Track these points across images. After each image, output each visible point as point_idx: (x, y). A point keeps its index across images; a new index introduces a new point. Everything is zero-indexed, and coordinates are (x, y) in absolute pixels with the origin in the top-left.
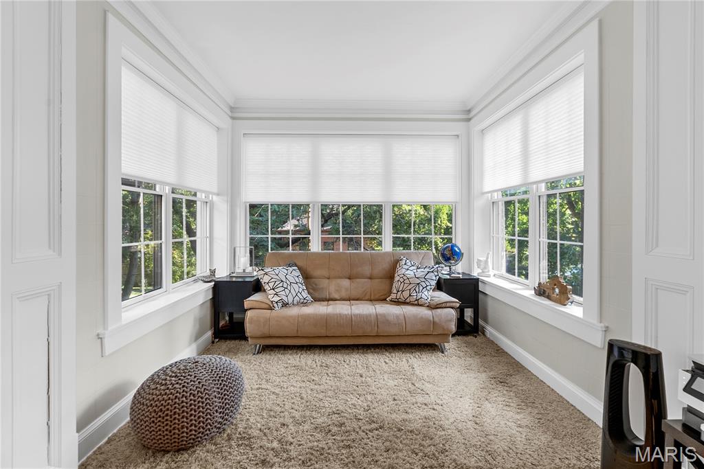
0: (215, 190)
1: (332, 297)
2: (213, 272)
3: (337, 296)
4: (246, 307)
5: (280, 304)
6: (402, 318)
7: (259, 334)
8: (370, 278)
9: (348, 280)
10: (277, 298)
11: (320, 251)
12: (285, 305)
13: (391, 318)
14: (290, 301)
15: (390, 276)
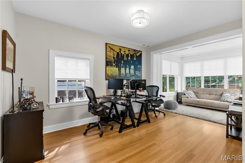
0: (178, 75)
1: (204, 98)
2: (177, 91)
3: (205, 98)
4: (182, 97)
5: (190, 97)
6: (219, 103)
7: (184, 102)
8: (216, 95)
9: (209, 95)
10: (189, 96)
11: (204, 88)
12: (191, 98)
13: (215, 103)
14: (192, 97)
15: (221, 95)
